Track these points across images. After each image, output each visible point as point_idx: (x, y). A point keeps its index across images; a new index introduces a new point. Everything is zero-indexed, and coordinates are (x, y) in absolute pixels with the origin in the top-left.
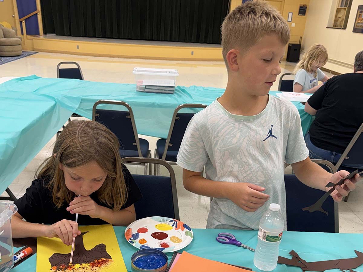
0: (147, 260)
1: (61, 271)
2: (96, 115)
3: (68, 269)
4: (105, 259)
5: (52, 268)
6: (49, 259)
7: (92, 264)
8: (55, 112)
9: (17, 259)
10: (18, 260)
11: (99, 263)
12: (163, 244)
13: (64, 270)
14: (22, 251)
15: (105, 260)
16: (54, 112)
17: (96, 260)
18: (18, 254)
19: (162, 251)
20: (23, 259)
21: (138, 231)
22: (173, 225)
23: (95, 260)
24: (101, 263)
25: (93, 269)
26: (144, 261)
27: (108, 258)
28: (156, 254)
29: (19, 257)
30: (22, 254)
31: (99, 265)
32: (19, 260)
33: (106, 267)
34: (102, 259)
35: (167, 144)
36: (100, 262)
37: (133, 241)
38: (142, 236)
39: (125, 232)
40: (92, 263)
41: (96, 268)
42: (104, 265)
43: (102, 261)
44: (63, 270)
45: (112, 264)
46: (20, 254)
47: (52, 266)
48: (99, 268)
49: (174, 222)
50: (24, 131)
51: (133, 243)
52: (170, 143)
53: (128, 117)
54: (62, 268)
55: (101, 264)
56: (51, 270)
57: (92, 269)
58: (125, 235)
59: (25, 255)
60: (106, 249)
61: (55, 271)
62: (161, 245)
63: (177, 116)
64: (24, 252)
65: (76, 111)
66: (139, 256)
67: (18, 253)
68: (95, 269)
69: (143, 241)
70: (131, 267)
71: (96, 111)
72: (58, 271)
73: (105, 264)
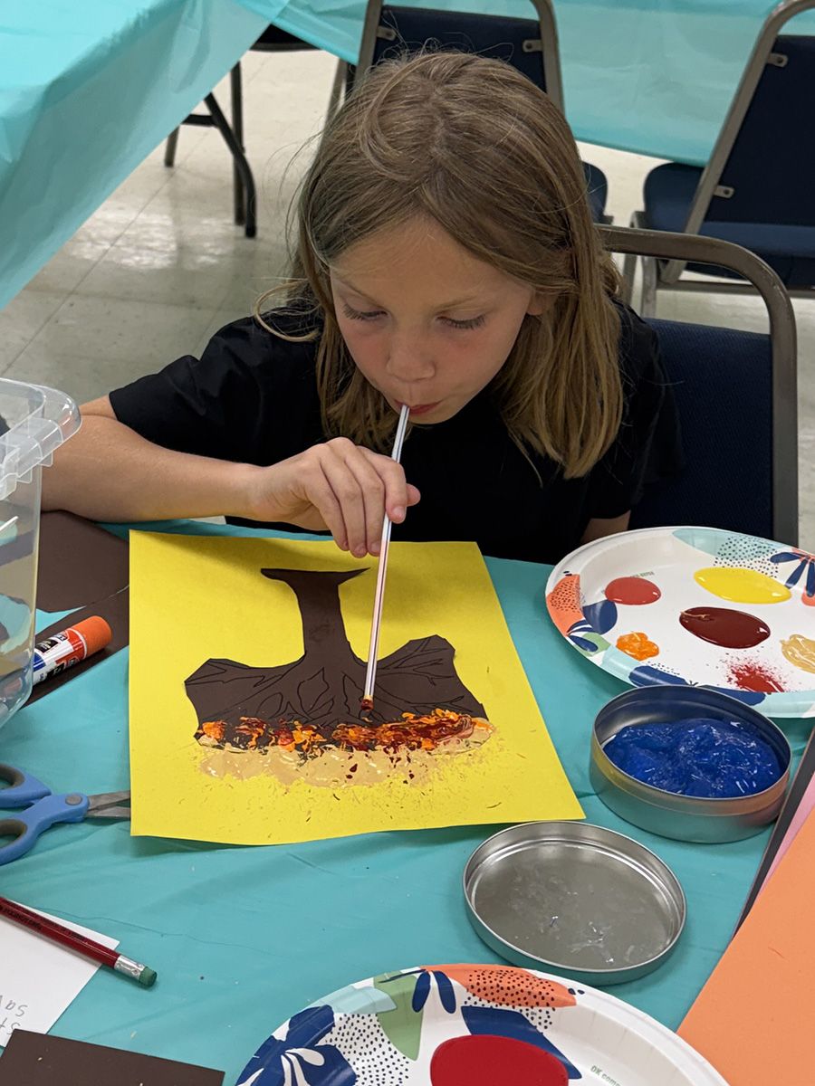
0: (677, 745)
1: (246, 748)
2: (382, 32)
3: (276, 744)
4: (453, 716)
5: (200, 728)
6: (187, 683)
7: (389, 733)
8: (190, 16)
9: (43, 665)
10: (44, 671)
11: (425, 732)
12: (748, 669)
13: (257, 746)
14: (66, 632)
15: (452, 722)
16: (185, 15)
17: (412, 716)
18: (45, 644)
19: (752, 707)
20: (68, 669)
21: (609, 591)
22: (793, 579)
23: (405, 715)
24: (434, 733)
25: (399, 759)
26: (655, 750)
27: (469, 712)
28: (719, 717)
29: (51, 658)
30: (63, 648)
31: (426, 743)
32: (50, 674)
33: (464, 757)
34: (439, 711)
35: (709, 186)
36: (429, 727)
37: (592, 637)
38: (630, 618)
39: (549, 589)
40: (391, 729)
41: (413, 754)
42: (453, 744)
43: (440, 725)
44: (253, 742)
45: (492, 743)
46: (54, 643)
47: (202, 720)
48: (428, 756)
49: (797, 563)
50: (58, 91)
51: (594, 648)
52: (721, 182)
53: (529, 47)
54: (247, 733)
55: (438, 738)
56: (198, 736)
57: (395, 756)
58: (549, 605)
59: (78, 651)
60: (456, 663)
61: (219, 747)
62: (738, 675)
63: (774, 50)
64: (73, 638)
65: (280, 16)
66: (627, 719)
67: (45, 639)
68: (409, 760)
69: (639, 646)
70: (587, 772)
71: (382, 14)
72: (228, 744)
73: (455, 738)
